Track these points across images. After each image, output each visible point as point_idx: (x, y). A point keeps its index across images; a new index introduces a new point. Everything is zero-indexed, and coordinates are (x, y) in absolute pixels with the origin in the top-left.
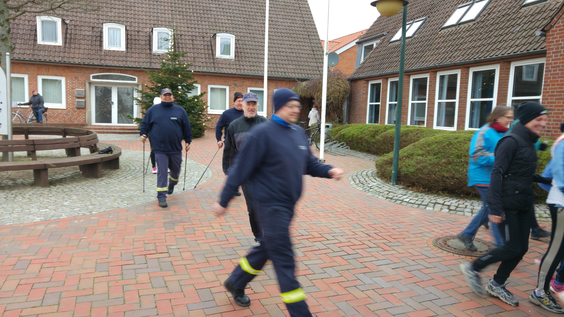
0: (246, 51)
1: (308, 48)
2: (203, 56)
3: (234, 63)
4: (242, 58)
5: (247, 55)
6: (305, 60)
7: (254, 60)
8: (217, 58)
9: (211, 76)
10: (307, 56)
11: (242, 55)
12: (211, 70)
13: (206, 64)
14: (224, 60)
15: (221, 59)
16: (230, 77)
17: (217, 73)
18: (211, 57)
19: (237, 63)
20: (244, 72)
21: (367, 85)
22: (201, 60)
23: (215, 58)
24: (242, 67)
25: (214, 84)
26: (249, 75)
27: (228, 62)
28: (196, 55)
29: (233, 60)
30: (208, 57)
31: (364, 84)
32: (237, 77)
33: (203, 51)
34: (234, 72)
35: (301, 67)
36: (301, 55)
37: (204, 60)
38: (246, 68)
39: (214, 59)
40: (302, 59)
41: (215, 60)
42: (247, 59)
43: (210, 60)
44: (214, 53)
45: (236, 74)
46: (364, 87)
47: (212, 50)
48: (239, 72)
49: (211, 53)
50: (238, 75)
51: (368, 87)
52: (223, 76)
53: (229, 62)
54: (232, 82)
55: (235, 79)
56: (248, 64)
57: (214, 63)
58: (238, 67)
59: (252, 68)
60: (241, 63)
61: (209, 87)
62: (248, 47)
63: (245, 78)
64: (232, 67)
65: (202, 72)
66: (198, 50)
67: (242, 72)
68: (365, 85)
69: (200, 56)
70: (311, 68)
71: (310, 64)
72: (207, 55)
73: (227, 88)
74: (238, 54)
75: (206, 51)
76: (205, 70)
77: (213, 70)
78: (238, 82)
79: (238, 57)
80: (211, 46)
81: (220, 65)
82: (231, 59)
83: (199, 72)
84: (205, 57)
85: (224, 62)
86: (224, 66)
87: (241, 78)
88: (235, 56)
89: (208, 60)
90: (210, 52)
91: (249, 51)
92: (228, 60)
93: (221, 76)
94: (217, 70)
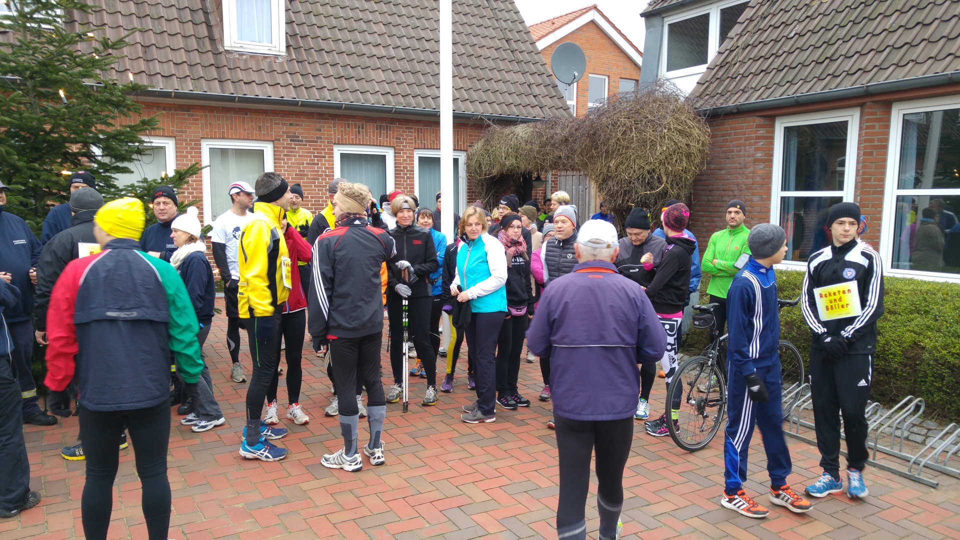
0: (319, 32)
1: (494, 33)
2: (179, 42)
3: (287, 69)
4: (311, 55)
5: (323, 45)
6: (493, 64)
7: (348, 60)
8: (228, 52)
9: (211, 109)
10: (495, 54)
11: (309, 44)
12: (210, 89)
13: (191, 71)
14: (251, 56)
15: (241, 54)
16: (274, 113)
17: (231, 99)
18: (209, 48)
19: (297, 67)
20: (320, 96)
21: (767, 132)
22: (171, 55)
23: (221, 50)
24: (313, 82)
25: (224, 138)
26: (339, 107)
27: (264, 65)
28: (152, 38)
29: (280, 60)
30: (196, 47)
31: (758, 126)
32: (298, 114)
33: (176, 27)
34: (289, 94)
35: (486, 85)
36: (480, 52)
37: (182, 56)
38: (325, 82)
39: (217, 54)
40: (485, 63)
41: (223, 56)
42: (326, 58)
43: (204, 56)
44: (217, 36)
45: (294, 103)
46: (757, 138)
47: (209, 27)
48: (304, 96)
49: (206, 34)
50: (304, 104)
51: (772, 138)
52: (250, 110)
53: (270, 64)
54: (281, 128)
55: (293, 120)
56: (331, 71)
57: (217, 67)
58: (300, 80)
59: (346, 84)
60: (309, 69)
61: (206, 146)
62: (324, 21)
63: (323, 114)
64: (280, 79)
65: (179, 96)
66: (160, 24)
67: (315, 96)
68: (762, 132)
69: (167, 41)
70: (512, 89)
71: (508, 77)
72: (193, 39)
73: (268, 149)
74: (297, 42)
75: (190, 29)
76: (188, 87)
77: (216, 90)
78: (303, 129)
79: (297, 49)
80: (206, 13)
81: (241, 75)
82: (276, 57)
83: (167, 95)
84: (186, 45)
85: (252, 64)
86: (254, 77)
87: (310, 115)
88: (288, 47)
89: (196, 57)
90: (203, 31)
91: (328, 33)
92: (265, 57)
93: (245, 111)
94: (230, 90)
